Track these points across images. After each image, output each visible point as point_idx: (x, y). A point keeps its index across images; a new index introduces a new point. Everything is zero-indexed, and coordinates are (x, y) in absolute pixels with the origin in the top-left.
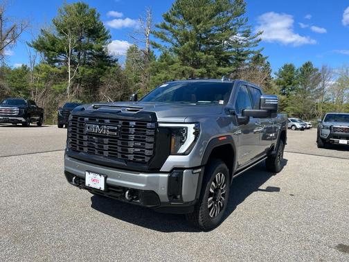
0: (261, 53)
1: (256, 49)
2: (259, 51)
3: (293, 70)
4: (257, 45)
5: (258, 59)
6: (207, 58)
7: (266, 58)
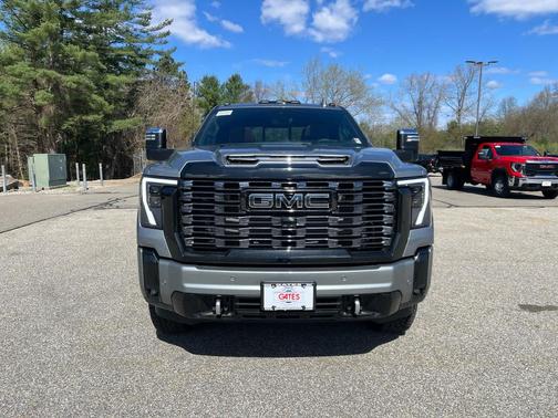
0: (172, 56)
1: (165, 48)
2: (170, 52)
3: (216, 85)
4: (166, 42)
5: (167, 65)
6: (85, 56)
7: (179, 65)
